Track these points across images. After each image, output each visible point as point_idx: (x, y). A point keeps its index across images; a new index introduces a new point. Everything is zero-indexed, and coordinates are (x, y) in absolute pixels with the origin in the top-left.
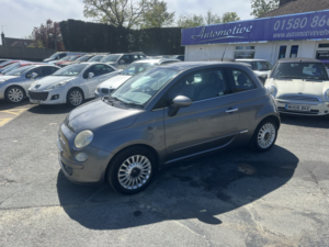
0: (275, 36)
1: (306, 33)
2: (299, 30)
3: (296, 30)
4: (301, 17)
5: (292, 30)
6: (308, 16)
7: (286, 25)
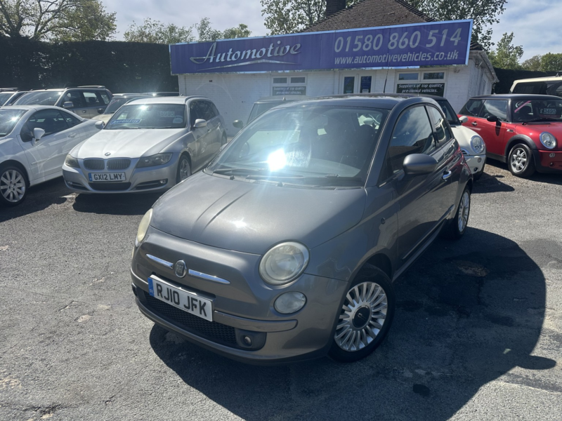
0: (337, 61)
1: (383, 58)
2: (372, 52)
3: (367, 53)
4: (374, 33)
5: (362, 53)
6: (383, 31)
7: (353, 46)
